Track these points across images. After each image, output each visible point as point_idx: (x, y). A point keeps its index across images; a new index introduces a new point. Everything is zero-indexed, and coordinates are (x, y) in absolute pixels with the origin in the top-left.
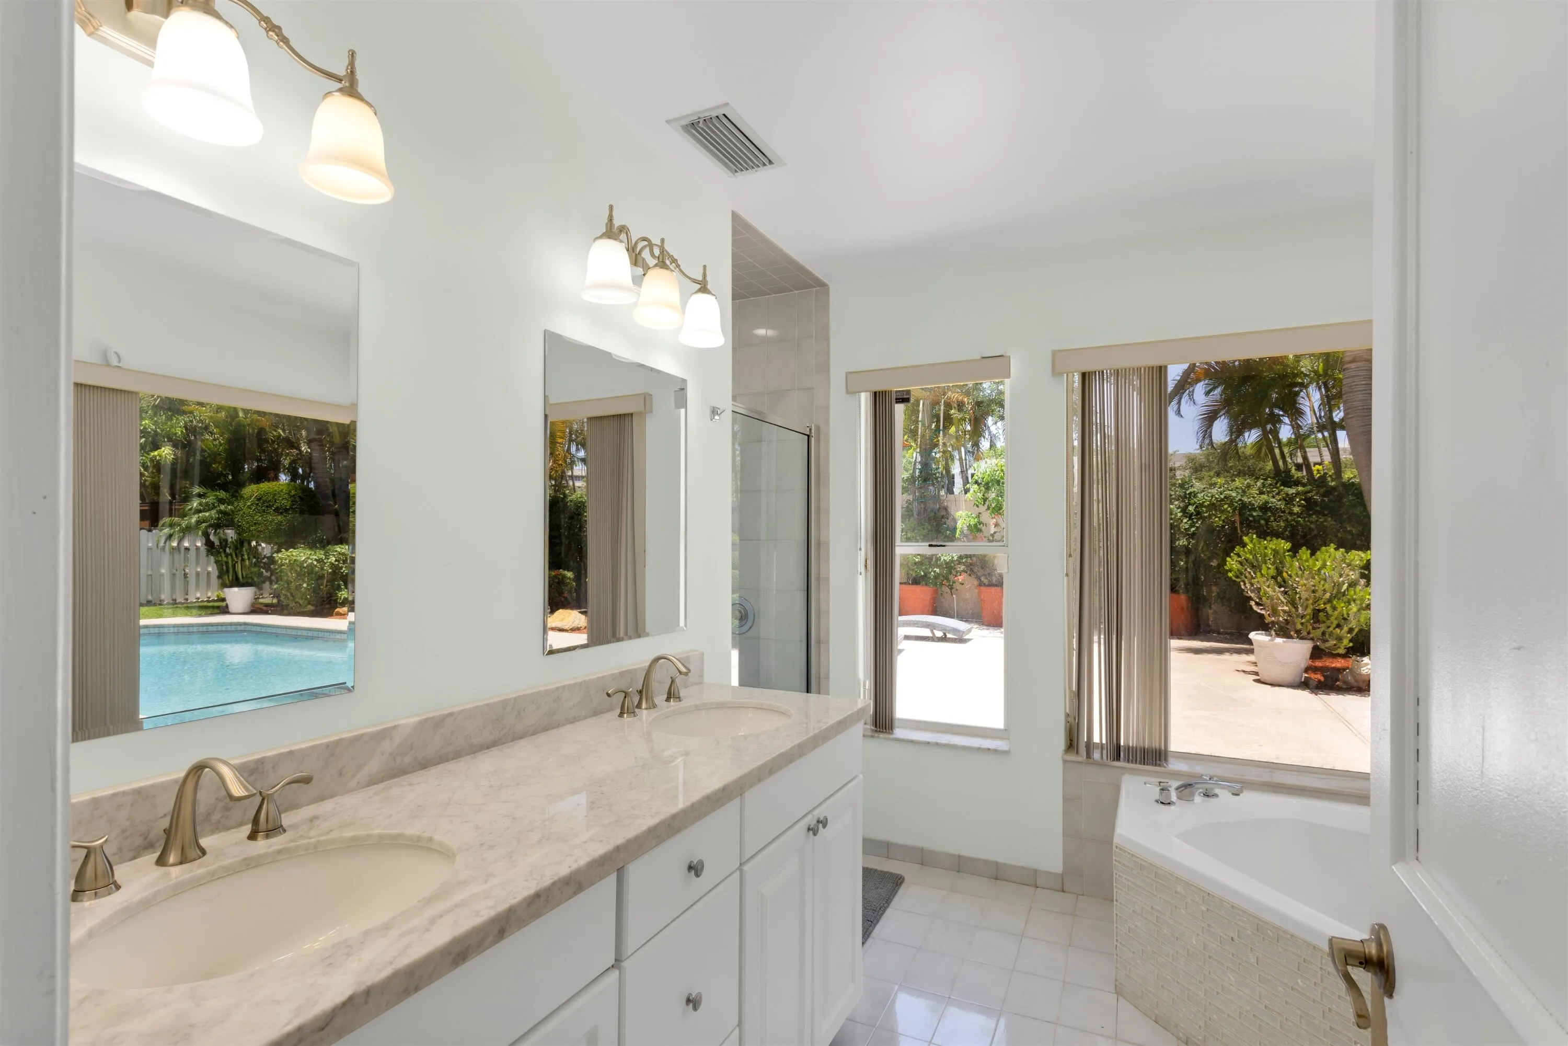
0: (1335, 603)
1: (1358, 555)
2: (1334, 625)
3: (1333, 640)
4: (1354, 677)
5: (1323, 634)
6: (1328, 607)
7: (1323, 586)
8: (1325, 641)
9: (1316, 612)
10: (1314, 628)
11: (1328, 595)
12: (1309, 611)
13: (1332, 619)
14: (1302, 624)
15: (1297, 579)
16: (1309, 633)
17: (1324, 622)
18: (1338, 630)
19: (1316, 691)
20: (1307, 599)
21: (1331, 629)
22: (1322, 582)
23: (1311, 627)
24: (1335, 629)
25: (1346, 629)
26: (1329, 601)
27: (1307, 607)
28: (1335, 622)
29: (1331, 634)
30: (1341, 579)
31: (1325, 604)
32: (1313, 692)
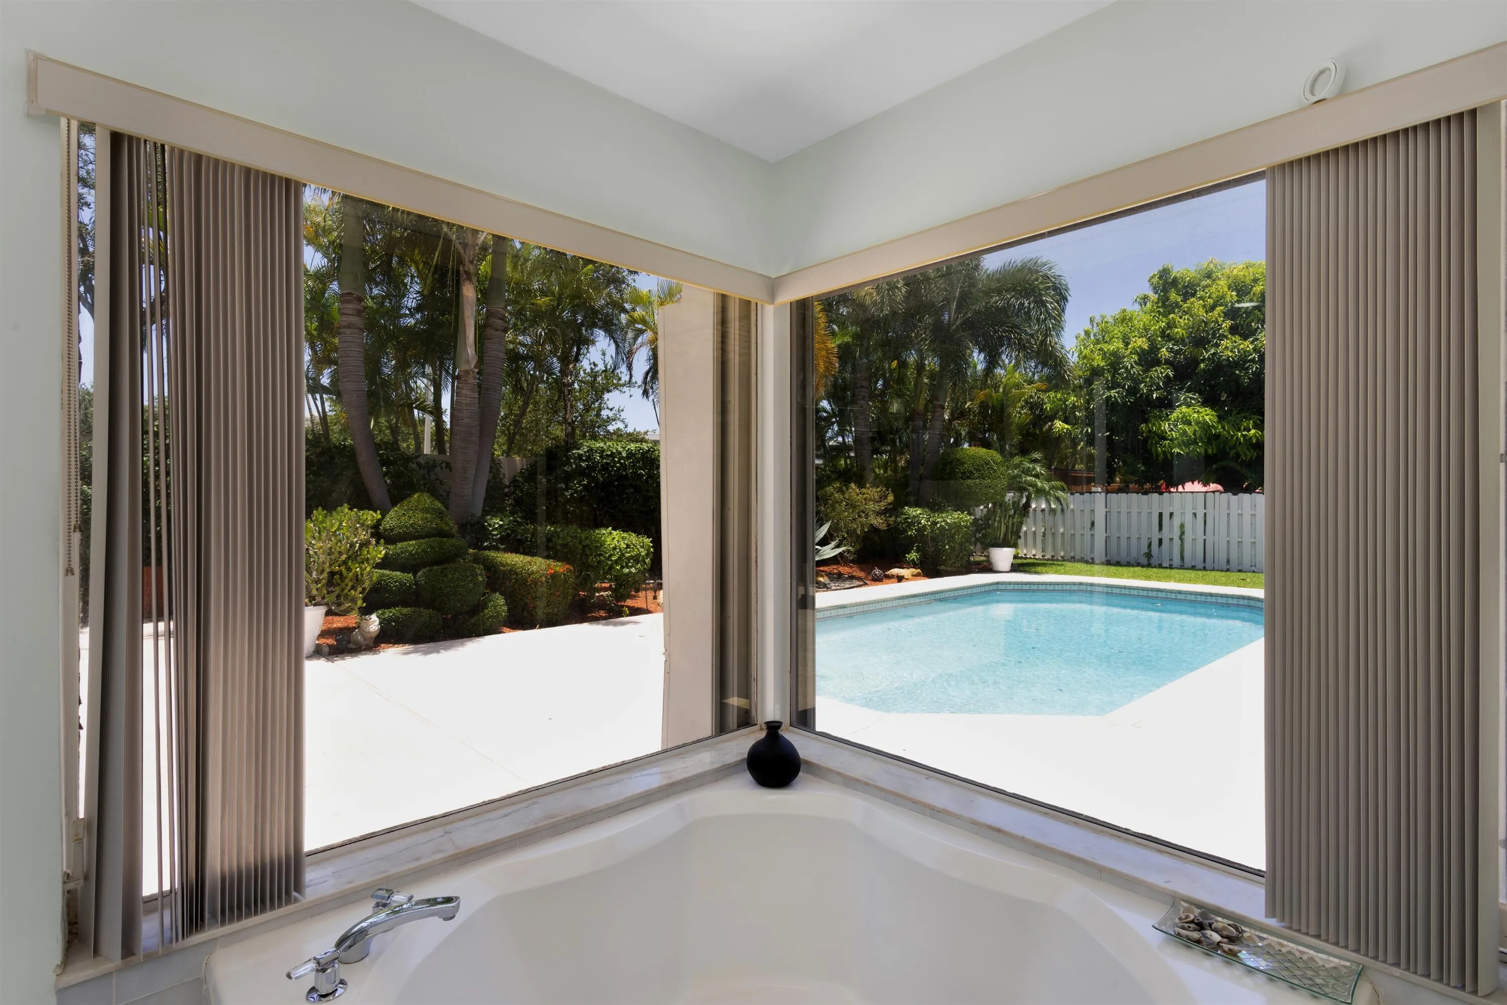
0: (350, 564)
1: (372, 515)
2: (349, 587)
3: (347, 602)
4: (362, 635)
5: (338, 597)
6: (343, 568)
7: (340, 547)
8: (339, 605)
9: (332, 574)
10: (328, 593)
11: (344, 557)
12: (325, 575)
13: (347, 581)
14: (317, 589)
15: (313, 542)
16: (323, 598)
17: (339, 585)
18: (353, 592)
19: (330, 657)
20: (323, 563)
21: (346, 591)
22: (339, 544)
23: (326, 592)
24: (349, 591)
25: (360, 589)
26: (345, 563)
27: (322, 571)
28: (350, 584)
29: (346, 596)
30: (355, 540)
31: (339, 566)
32: (328, 660)
